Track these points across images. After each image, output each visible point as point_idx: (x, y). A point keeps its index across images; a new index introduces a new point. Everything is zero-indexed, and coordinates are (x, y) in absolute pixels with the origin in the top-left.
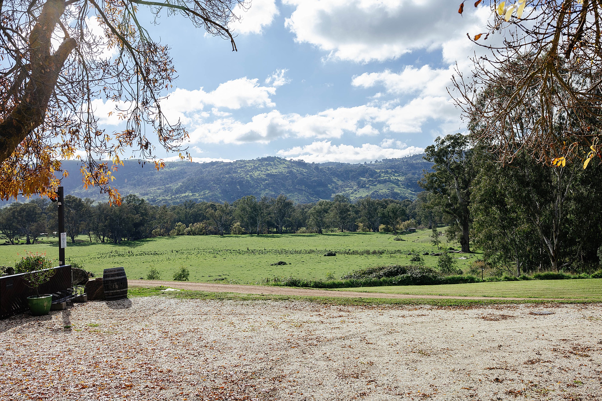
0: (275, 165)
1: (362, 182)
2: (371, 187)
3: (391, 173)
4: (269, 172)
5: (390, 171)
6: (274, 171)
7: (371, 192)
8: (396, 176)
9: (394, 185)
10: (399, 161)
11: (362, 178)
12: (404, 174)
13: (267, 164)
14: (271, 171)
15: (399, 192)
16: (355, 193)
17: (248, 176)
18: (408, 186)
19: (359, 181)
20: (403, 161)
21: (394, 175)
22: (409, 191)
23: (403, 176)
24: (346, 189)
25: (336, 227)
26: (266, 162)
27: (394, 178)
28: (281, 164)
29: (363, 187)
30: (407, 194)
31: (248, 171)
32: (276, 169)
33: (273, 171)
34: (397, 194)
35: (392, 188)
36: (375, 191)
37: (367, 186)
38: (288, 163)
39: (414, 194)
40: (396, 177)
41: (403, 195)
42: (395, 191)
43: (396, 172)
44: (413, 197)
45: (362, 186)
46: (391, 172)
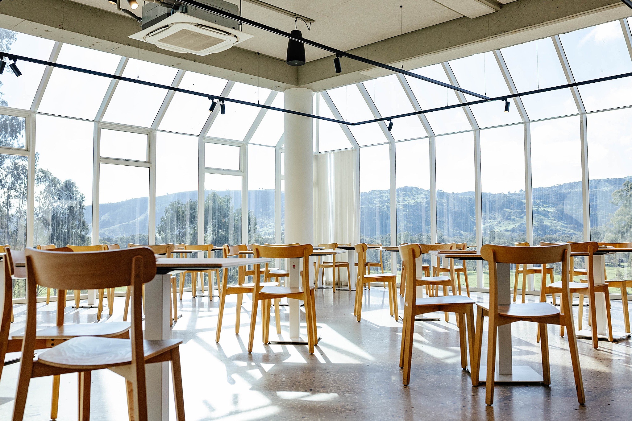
0: (412, 195)
1: (507, 213)
2: (517, 219)
3: (539, 204)
4: (406, 203)
5: (538, 201)
6: (412, 201)
7: (517, 225)
8: (545, 207)
9: (543, 217)
10: (547, 190)
11: (506, 210)
12: (554, 205)
13: (404, 194)
14: (409, 201)
15: (549, 224)
16: (501, 224)
17: (385, 207)
18: (559, 219)
19: (504, 213)
20: (552, 191)
21: (543, 206)
22: (561, 224)
23: (553, 207)
24: (490, 221)
26: (403, 192)
27: (543, 209)
28: (418, 194)
29: (509, 219)
30: (558, 227)
31: (385, 201)
32: (414, 199)
33: (411, 202)
34: (547, 227)
35: (541, 220)
36: (522, 224)
37: (513, 218)
38: (426, 193)
39: (567, 227)
40: (544, 208)
41: (554, 227)
42: (544, 223)
43: (545, 203)
44: (565, 230)
45: (508, 218)
46: (539, 203)
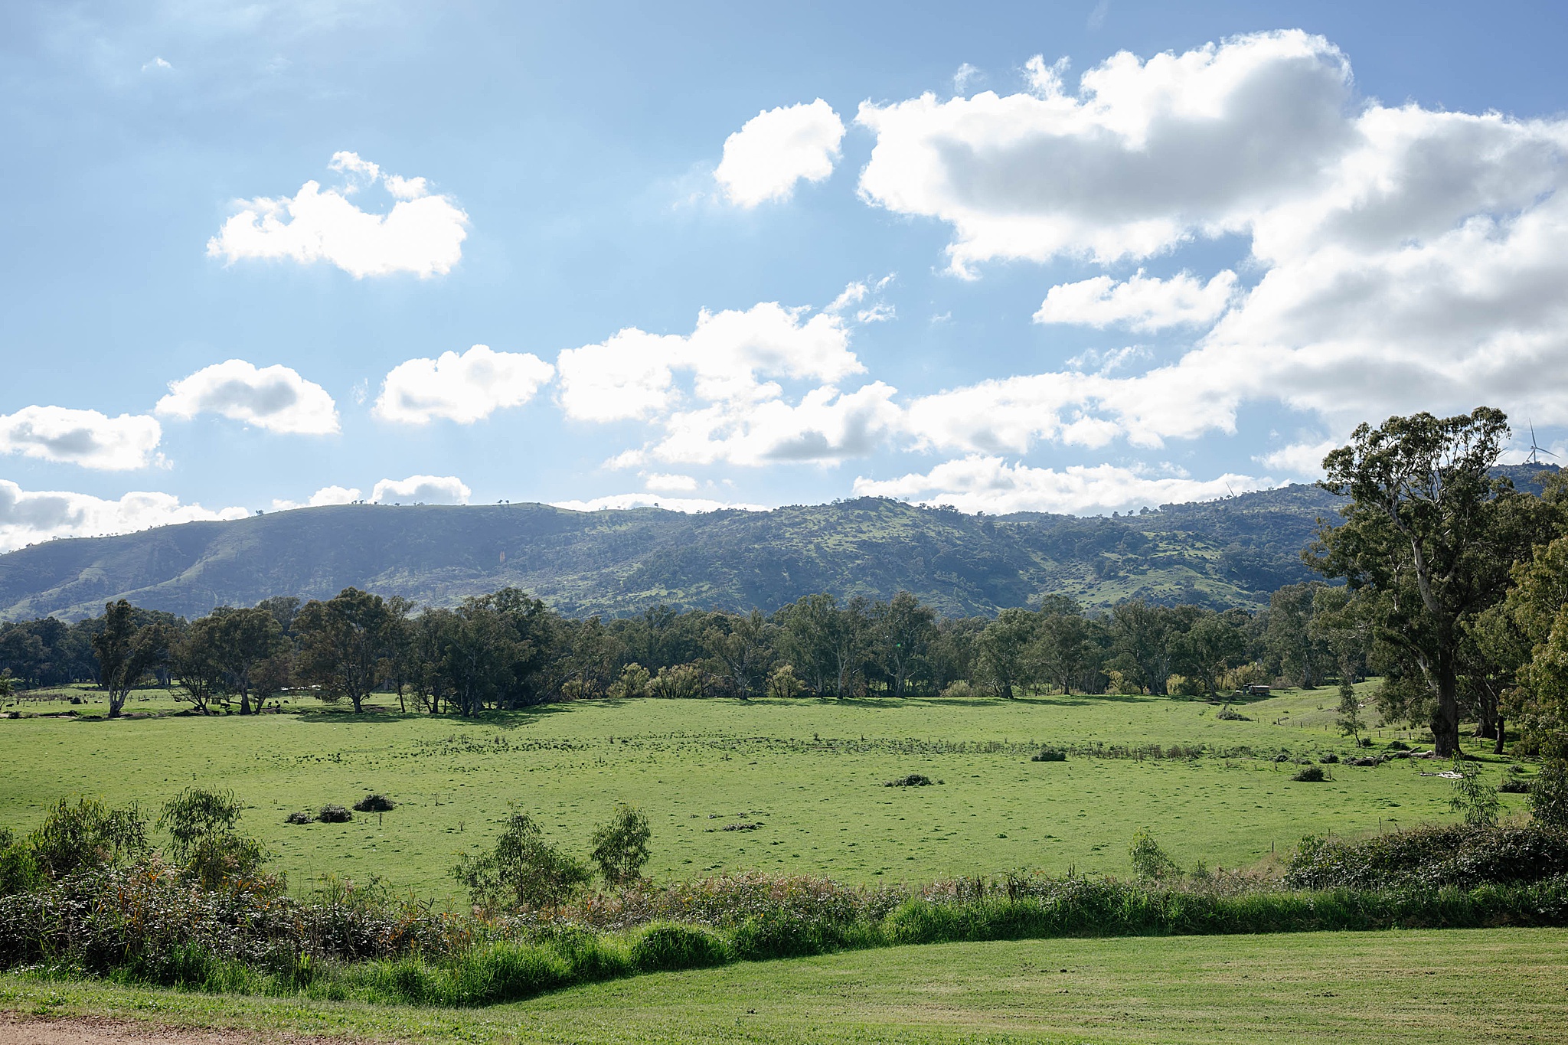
0: (879, 517)
1: (1107, 563)
2: (1132, 577)
3: (1185, 541)
4: (864, 537)
5: (1181, 535)
6: (879, 534)
7: (1131, 591)
8: (1198, 549)
9: (1192, 573)
10: (1205, 510)
11: (1107, 555)
12: (1220, 544)
13: (859, 516)
14: (871, 534)
15: (1207, 590)
16: (1093, 591)
17: (812, 547)
18: (1230, 576)
19: (1102, 562)
20: (1217, 511)
21: (1192, 546)
22: (1235, 588)
23: (1218, 548)
24: (1066, 582)
25: (1048, 680)
26: (856, 512)
27: (1192, 553)
28: (896, 515)
29: (1110, 578)
30: (1228, 597)
31: (812, 534)
32: (883, 528)
33: (876, 535)
34: (1200, 596)
35: (1188, 579)
36: (1142, 589)
37: (1121, 574)
38: (914, 514)
39: (1248, 597)
40: (1196, 552)
41: (1217, 598)
42: (1196, 587)
43: (1197, 538)
44: (1244, 605)
45: (1107, 573)
46: (1185, 539)
